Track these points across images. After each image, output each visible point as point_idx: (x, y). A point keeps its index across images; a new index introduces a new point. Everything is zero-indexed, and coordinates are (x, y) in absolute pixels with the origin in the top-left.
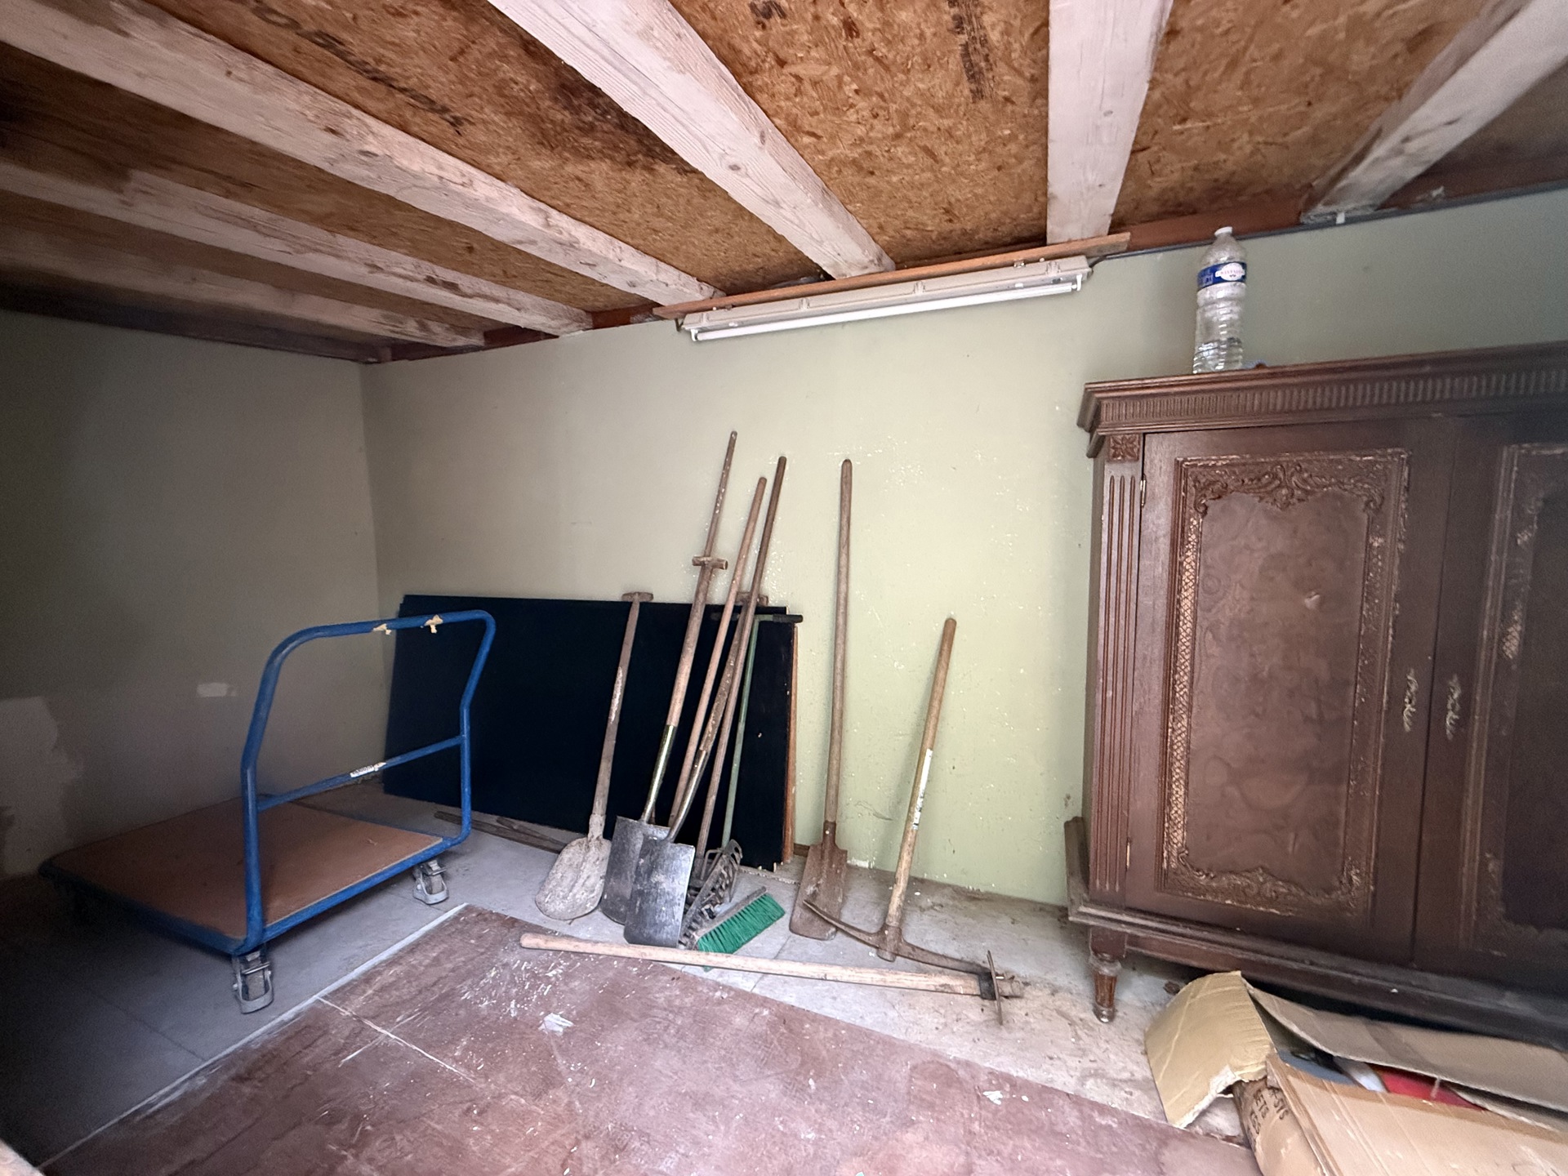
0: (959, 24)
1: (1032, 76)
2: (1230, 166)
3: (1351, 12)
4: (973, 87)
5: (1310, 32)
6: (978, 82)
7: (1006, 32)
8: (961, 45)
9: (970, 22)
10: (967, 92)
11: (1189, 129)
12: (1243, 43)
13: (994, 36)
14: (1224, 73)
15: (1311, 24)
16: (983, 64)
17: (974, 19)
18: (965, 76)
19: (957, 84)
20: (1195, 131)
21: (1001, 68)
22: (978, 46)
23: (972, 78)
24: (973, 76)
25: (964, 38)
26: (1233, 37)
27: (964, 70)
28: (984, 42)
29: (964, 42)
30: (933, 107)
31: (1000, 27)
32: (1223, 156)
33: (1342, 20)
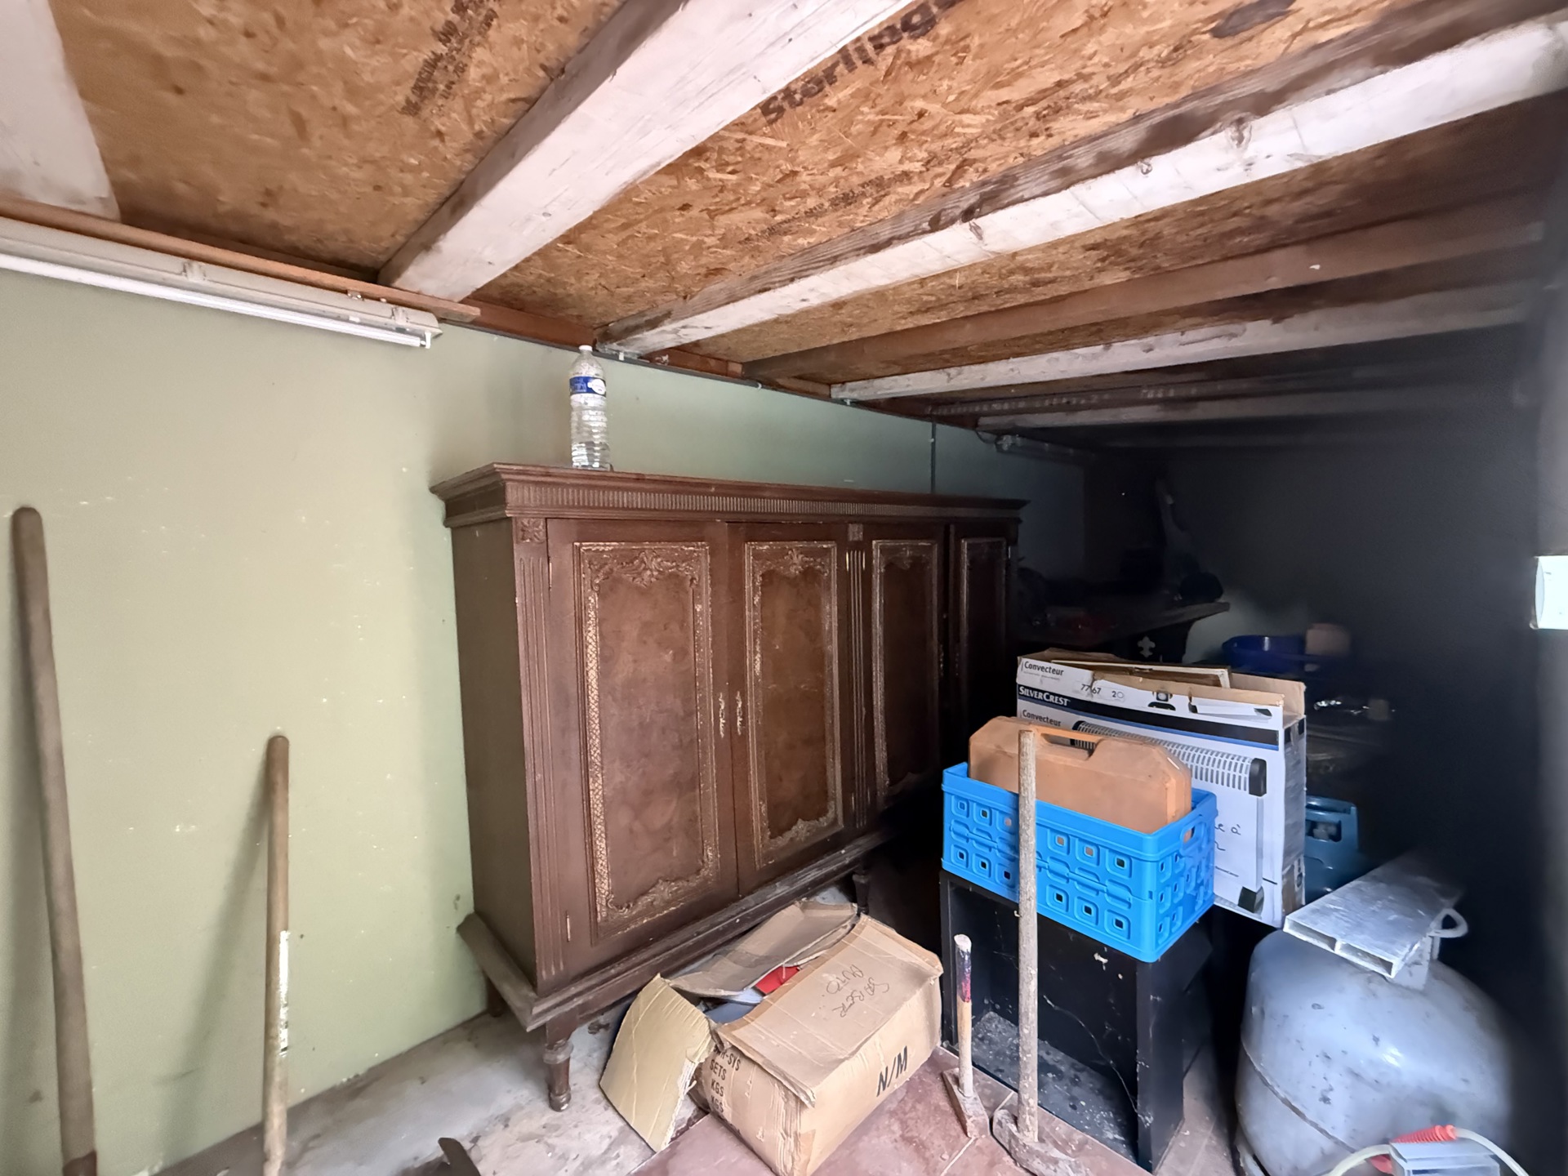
0: (447, 33)
1: (481, 132)
2: (572, 291)
3: (700, 238)
4: (414, 99)
5: (676, 235)
6: (423, 98)
7: (490, 79)
8: (433, 53)
9: (461, 42)
10: (400, 99)
11: (567, 251)
12: (642, 217)
13: (473, 74)
14: (617, 228)
15: (680, 231)
16: (442, 87)
17: (467, 41)
18: (412, 83)
19: (398, 83)
20: (569, 254)
21: (458, 104)
22: (451, 68)
23: (419, 89)
24: (421, 89)
25: (442, 49)
26: (640, 210)
27: (417, 76)
28: (461, 69)
29: (439, 52)
30: (345, 83)
31: (486, 70)
32: (573, 280)
33: (694, 239)
